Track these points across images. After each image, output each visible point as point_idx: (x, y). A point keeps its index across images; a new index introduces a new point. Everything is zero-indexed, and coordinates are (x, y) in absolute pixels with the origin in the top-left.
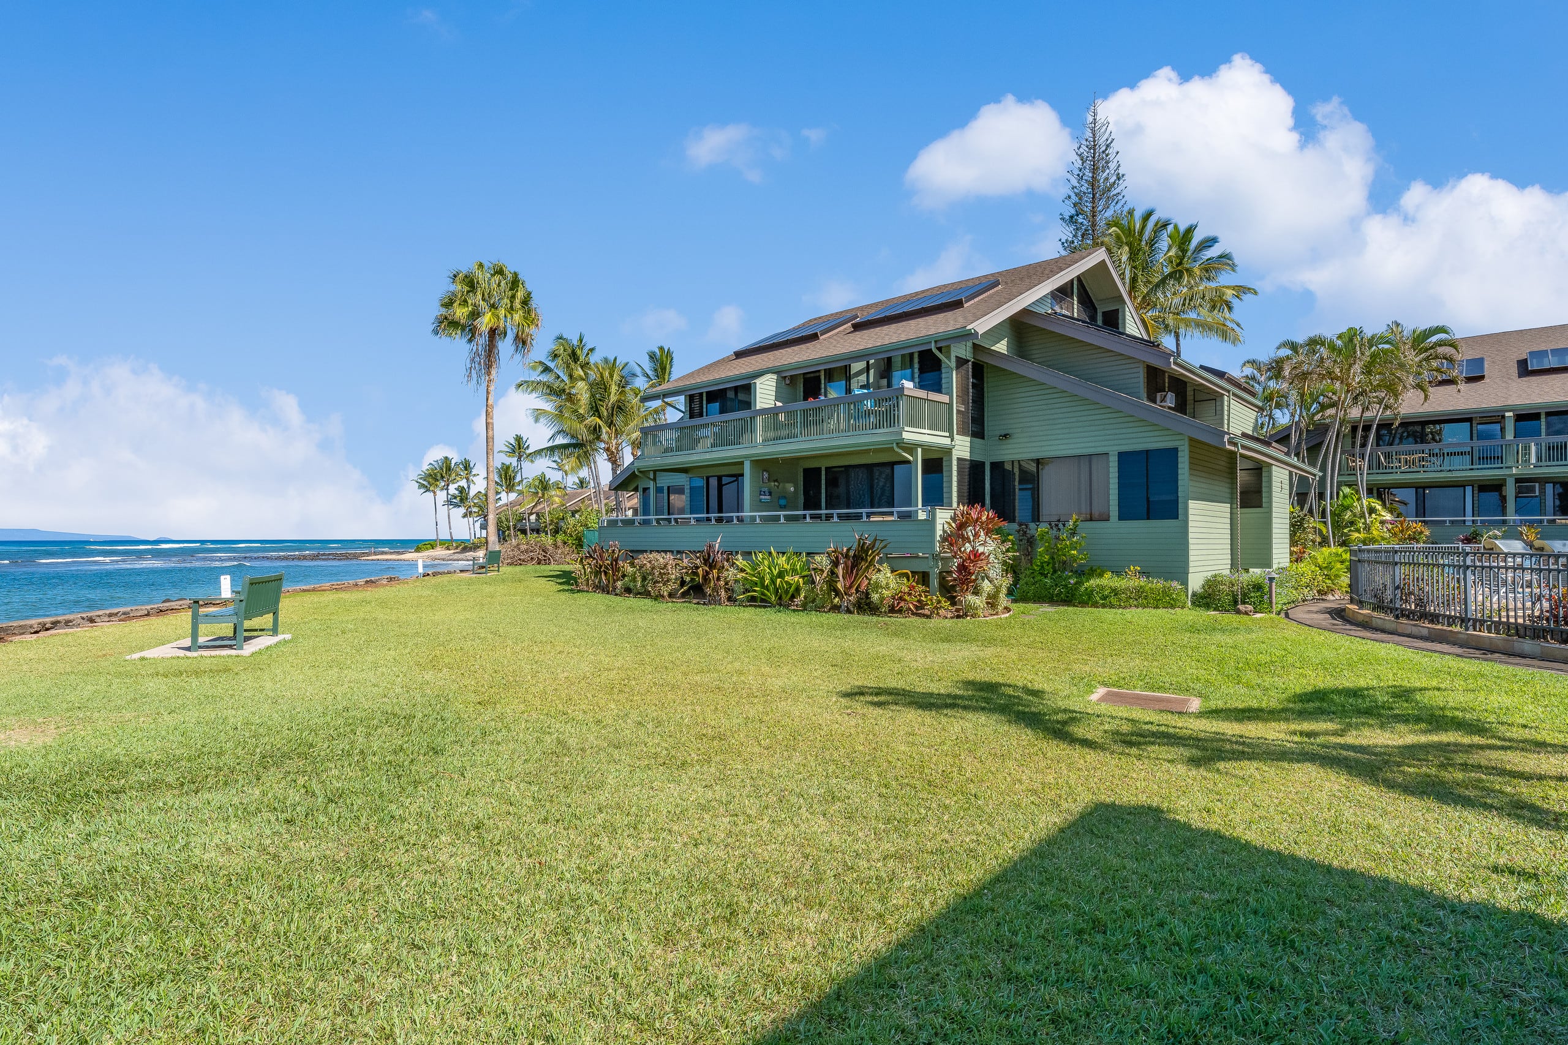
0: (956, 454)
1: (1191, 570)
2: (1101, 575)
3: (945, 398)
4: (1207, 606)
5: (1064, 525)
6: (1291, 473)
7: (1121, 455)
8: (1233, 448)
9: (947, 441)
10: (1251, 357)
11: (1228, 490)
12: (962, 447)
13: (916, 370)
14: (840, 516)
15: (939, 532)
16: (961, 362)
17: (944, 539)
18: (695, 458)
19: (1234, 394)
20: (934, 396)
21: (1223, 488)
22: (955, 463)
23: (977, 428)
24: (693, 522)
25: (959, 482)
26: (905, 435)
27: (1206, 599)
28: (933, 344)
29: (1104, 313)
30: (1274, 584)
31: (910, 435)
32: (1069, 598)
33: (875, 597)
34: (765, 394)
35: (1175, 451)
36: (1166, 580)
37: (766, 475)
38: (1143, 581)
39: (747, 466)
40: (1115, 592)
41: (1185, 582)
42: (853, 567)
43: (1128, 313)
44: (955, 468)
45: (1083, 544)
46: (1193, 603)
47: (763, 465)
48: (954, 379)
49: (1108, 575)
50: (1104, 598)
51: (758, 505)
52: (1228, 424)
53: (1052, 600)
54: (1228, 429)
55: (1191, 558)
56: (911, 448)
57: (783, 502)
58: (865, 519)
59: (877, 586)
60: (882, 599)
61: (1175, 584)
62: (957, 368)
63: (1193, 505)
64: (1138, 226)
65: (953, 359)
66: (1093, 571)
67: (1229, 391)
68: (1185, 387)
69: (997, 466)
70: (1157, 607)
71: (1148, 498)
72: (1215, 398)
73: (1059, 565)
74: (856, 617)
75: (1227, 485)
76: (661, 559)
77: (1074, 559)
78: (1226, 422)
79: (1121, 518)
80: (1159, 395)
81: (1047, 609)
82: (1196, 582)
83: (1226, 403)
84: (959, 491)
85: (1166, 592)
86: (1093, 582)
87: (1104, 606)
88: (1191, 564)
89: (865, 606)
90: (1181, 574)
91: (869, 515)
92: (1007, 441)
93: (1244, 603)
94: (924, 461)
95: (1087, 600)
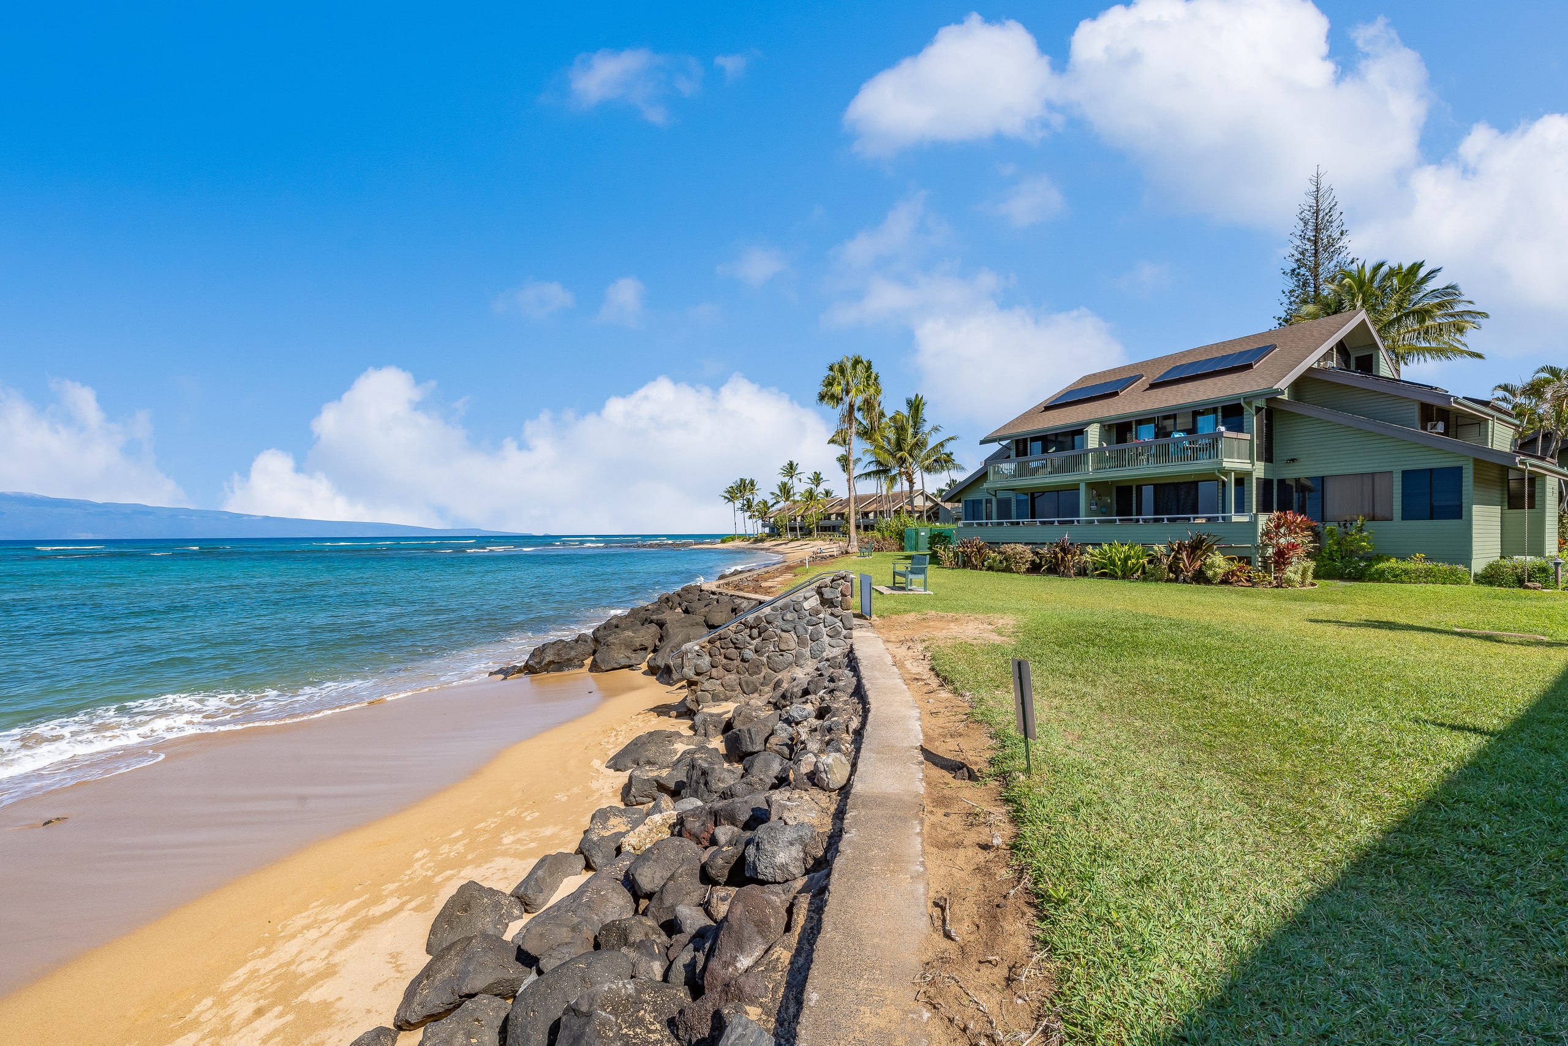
0: (1255, 475)
1: (1474, 557)
2: (1388, 560)
3: (1248, 436)
4: (1491, 584)
5: (1351, 524)
6: (1559, 479)
7: (1405, 474)
8: (1522, 467)
9: (1249, 467)
10: (1503, 383)
11: (1500, 496)
12: (1259, 470)
13: (1220, 417)
14: (1169, 520)
15: (1260, 530)
16: (1258, 410)
17: (1263, 535)
18: (1036, 482)
19: (1497, 419)
20: (1241, 435)
21: (1496, 494)
22: (1254, 481)
23: (1268, 454)
24: (1056, 523)
25: (1257, 494)
26: (1224, 464)
27: (1490, 577)
28: (1242, 400)
29: (1357, 359)
30: (1560, 568)
31: (1228, 463)
32: (1360, 576)
33: (1210, 573)
34: (1093, 437)
35: (1459, 470)
36: (1450, 563)
37: (1095, 492)
38: (1430, 565)
39: (1082, 487)
40: (1406, 572)
41: (1469, 566)
42: (1191, 553)
43: (1381, 357)
44: (1254, 485)
45: (1371, 537)
46: (1476, 581)
47: (1092, 485)
48: (1254, 422)
49: (1393, 560)
50: (1396, 576)
51: (1090, 513)
52: (1492, 442)
53: (1341, 577)
54: (1492, 445)
55: (1474, 548)
56: (1227, 473)
57: (1104, 510)
58: (1192, 521)
59: (1212, 565)
60: (1215, 574)
61: (1461, 567)
62: (1256, 414)
63: (1475, 508)
64: (1368, 275)
65: (1254, 408)
66: (1380, 558)
67: (1493, 417)
68: (1448, 415)
69: (1281, 482)
70: (1444, 583)
71: (1431, 504)
72: (1479, 423)
73: (1348, 554)
74: (1194, 586)
75: (1498, 492)
76: (1020, 548)
77: (1363, 548)
78: (1490, 441)
79: (1404, 517)
80: (1429, 425)
81: (1339, 584)
82: (1478, 565)
83: (1490, 426)
84: (1257, 501)
85: (1453, 573)
86: (1382, 565)
87: (1395, 581)
88: (1474, 552)
89: (1200, 578)
90: (1467, 560)
91: (1194, 518)
92: (1295, 464)
93: (1529, 581)
94: (1236, 480)
95: (1380, 577)
